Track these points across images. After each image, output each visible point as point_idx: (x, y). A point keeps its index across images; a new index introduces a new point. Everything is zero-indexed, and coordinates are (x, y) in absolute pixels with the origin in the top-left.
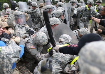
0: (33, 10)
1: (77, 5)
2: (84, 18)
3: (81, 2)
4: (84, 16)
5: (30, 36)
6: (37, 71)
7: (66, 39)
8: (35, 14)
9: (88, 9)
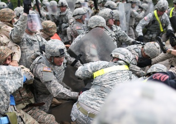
0: (60, 13)
1: (140, 7)
2: (151, 36)
3: (147, 3)
4: (151, 33)
5: (42, 53)
6: (77, 112)
7: (126, 56)
8: (64, 18)
9: (158, 18)
